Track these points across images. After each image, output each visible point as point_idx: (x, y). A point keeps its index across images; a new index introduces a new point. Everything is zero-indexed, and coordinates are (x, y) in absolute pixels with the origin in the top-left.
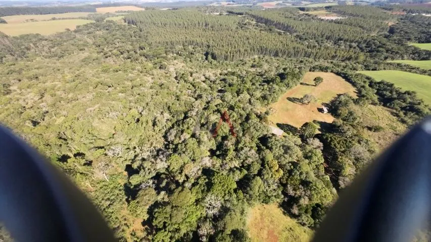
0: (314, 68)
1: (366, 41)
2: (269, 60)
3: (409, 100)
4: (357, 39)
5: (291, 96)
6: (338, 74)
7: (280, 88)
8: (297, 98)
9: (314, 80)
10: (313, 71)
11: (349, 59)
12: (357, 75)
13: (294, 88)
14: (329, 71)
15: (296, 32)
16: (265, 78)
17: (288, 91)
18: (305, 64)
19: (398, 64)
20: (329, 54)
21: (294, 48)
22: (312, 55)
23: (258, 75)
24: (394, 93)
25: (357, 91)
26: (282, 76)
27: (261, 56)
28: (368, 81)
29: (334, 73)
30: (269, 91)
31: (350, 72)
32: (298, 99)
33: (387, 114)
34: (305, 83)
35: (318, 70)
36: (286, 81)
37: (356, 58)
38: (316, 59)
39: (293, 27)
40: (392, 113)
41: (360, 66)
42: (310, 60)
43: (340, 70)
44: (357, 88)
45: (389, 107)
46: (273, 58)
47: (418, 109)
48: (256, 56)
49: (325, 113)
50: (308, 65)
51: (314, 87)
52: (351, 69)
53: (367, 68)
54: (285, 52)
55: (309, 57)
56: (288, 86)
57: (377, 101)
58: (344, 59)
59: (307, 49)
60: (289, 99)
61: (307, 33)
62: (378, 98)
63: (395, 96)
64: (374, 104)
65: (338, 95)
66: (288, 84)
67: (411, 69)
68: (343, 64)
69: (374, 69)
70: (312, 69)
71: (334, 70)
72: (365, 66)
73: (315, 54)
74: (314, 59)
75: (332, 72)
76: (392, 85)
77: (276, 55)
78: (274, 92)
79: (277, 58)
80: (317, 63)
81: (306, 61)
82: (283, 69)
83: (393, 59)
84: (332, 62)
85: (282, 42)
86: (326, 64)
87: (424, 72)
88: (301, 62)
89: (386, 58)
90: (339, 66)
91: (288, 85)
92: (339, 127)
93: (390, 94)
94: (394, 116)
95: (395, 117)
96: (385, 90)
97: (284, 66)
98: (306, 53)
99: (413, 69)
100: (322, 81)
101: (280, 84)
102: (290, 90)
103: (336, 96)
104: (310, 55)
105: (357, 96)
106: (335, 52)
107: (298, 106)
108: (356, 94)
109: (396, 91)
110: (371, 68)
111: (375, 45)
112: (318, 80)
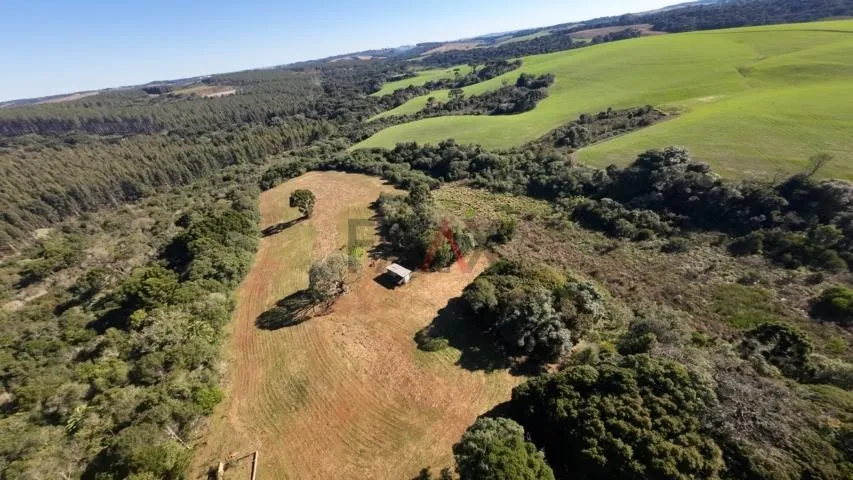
0: (266, 178)
1: (311, 106)
2: (115, 219)
3: (463, 153)
4: (296, 108)
5: (269, 302)
6: (323, 168)
7: (194, 311)
8: (291, 291)
9: (291, 206)
10: (271, 186)
11: (315, 136)
12: (355, 154)
13: (256, 261)
14: (301, 170)
15: (162, 126)
16: (100, 304)
17: (240, 294)
18: (238, 180)
19: (382, 120)
20: (273, 142)
21: (179, 158)
22: (238, 155)
23: (60, 310)
24: (431, 154)
25: (386, 181)
26: (178, 256)
27: (73, 221)
28: (380, 156)
29: (315, 170)
30: (135, 378)
31: (340, 155)
32: (298, 294)
33: (467, 190)
34: (274, 225)
35: (279, 179)
36: (202, 264)
37: (325, 131)
38: (258, 161)
39: (146, 121)
40: (471, 185)
41: (341, 140)
42: (245, 166)
43: (319, 160)
44: (379, 175)
45: (455, 179)
46: (129, 206)
47: (486, 159)
48: (42, 233)
49: (407, 279)
50: (248, 179)
51: (306, 223)
52: (334, 151)
53: (354, 139)
54: (157, 177)
55: (236, 162)
56: (230, 275)
57: (432, 179)
58: (306, 140)
59: (215, 149)
60: (270, 321)
61: (195, 122)
62: (426, 174)
63: (439, 158)
64: (434, 187)
65: (371, 208)
66: (220, 268)
67: (402, 119)
68: (314, 148)
69: (365, 137)
70: (266, 184)
71: (311, 164)
72: (349, 137)
73: (244, 152)
74: (252, 162)
75: (309, 170)
76: (414, 146)
77: (131, 194)
78: (167, 365)
79: (145, 201)
80: (265, 168)
81: (237, 172)
82: (178, 223)
83: (368, 116)
84: (293, 154)
85: (128, 157)
86: (285, 160)
87: (416, 117)
88: (226, 179)
89: (360, 118)
90: (311, 154)
91: (223, 275)
92: (501, 305)
93: (430, 159)
94: (479, 188)
95: (482, 190)
96: (416, 156)
97: (178, 212)
98: (220, 157)
99: (401, 118)
100: (313, 198)
101: (185, 290)
102: (248, 278)
103: (373, 213)
104: (234, 157)
105: (396, 188)
106: (282, 134)
107: (321, 325)
108: (391, 187)
109: (431, 150)
110: (359, 136)
111: (329, 107)
112: (298, 199)
